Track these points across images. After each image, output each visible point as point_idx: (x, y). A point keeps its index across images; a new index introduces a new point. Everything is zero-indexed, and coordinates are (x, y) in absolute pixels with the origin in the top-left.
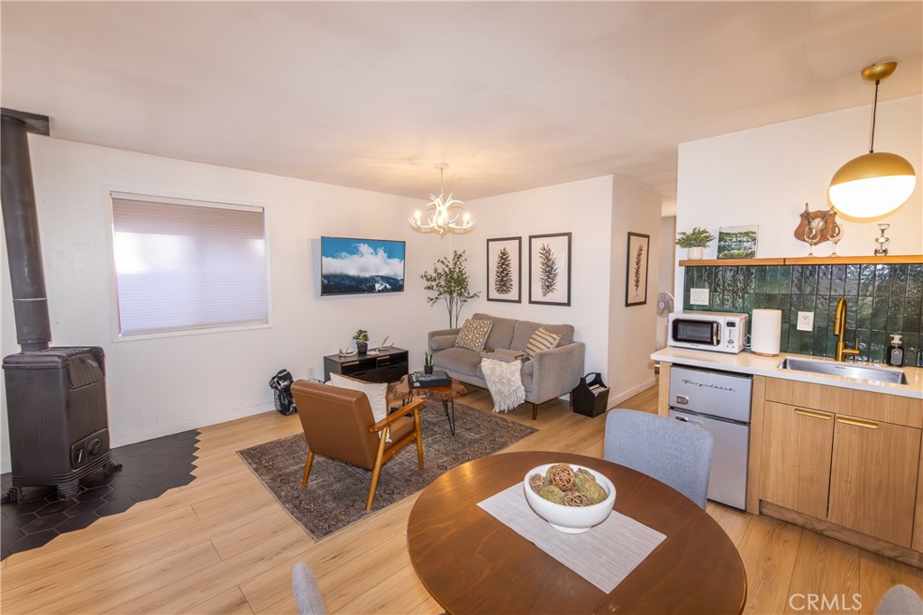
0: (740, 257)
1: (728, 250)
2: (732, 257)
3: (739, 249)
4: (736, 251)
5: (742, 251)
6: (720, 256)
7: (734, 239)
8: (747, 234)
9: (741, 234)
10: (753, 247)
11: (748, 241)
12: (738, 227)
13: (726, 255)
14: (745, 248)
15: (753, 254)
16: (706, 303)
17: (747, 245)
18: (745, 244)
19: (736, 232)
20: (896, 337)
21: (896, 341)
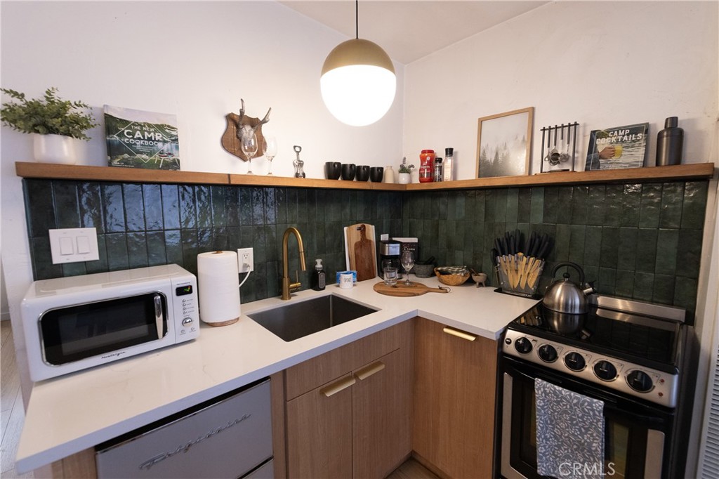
0: (152, 165)
1: (130, 154)
2: (139, 164)
3: (150, 154)
4: (144, 156)
5: (156, 157)
6: (116, 162)
7: (138, 134)
8: (161, 128)
9: (149, 125)
10: (174, 151)
11: (165, 142)
12: (141, 112)
13: (126, 162)
14: (161, 153)
15: (176, 164)
16: (94, 255)
17: (166, 147)
18: (160, 145)
19: (141, 121)
20: (319, 261)
21: (319, 266)
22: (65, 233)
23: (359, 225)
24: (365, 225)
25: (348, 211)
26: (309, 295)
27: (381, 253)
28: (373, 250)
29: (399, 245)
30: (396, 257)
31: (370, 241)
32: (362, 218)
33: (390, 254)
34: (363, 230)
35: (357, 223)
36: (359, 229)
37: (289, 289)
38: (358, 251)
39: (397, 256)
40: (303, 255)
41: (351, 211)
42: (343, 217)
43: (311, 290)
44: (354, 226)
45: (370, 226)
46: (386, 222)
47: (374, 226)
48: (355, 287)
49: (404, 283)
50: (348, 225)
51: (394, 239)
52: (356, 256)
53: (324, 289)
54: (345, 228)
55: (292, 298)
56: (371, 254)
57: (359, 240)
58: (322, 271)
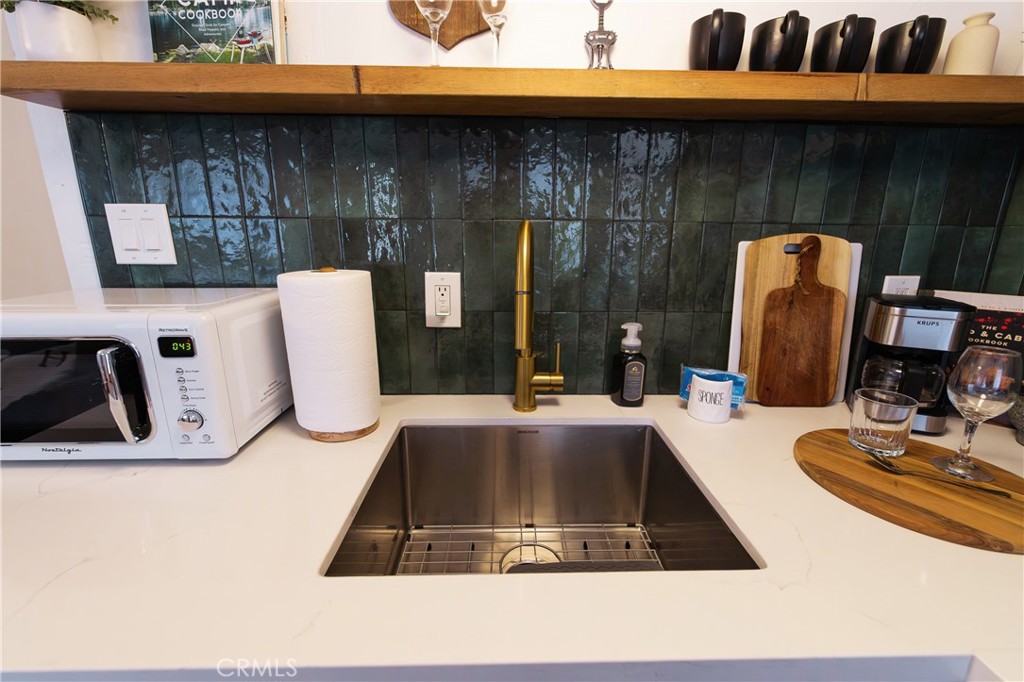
5: (232, 47)
16: (167, 256)
20: (632, 329)
21: (631, 341)
22: (124, 211)
23: (798, 238)
24: (823, 238)
25: (762, 190)
26: (596, 410)
27: (867, 333)
28: (837, 321)
29: (955, 315)
30: (930, 357)
31: (831, 293)
32: (811, 217)
33: (906, 344)
34: (808, 256)
35: (793, 229)
36: (796, 250)
37: (532, 385)
38: (778, 318)
39: (942, 353)
40: (523, 303)
41: (773, 193)
42: (740, 210)
43: (606, 399)
44: (775, 239)
45: (843, 243)
46: (916, 237)
47: (858, 248)
48: (735, 422)
49: (946, 458)
50: (756, 236)
51: (939, 294)
52: (768, 332)
53: (639, 403)
54: (743, 247)
55: (540, 409)
56: (827, 332)
57: (790, 281)
58: (639, 357)
